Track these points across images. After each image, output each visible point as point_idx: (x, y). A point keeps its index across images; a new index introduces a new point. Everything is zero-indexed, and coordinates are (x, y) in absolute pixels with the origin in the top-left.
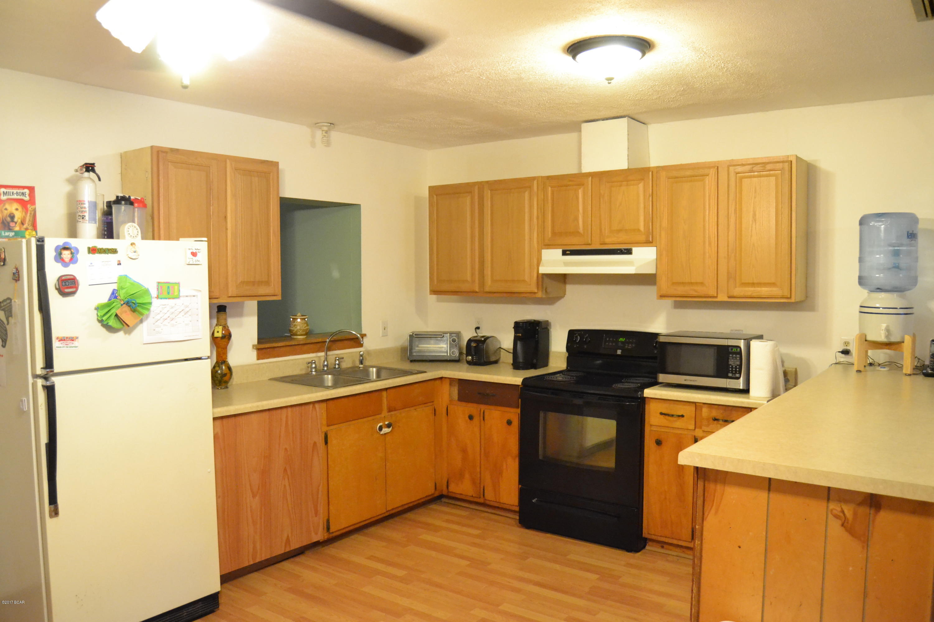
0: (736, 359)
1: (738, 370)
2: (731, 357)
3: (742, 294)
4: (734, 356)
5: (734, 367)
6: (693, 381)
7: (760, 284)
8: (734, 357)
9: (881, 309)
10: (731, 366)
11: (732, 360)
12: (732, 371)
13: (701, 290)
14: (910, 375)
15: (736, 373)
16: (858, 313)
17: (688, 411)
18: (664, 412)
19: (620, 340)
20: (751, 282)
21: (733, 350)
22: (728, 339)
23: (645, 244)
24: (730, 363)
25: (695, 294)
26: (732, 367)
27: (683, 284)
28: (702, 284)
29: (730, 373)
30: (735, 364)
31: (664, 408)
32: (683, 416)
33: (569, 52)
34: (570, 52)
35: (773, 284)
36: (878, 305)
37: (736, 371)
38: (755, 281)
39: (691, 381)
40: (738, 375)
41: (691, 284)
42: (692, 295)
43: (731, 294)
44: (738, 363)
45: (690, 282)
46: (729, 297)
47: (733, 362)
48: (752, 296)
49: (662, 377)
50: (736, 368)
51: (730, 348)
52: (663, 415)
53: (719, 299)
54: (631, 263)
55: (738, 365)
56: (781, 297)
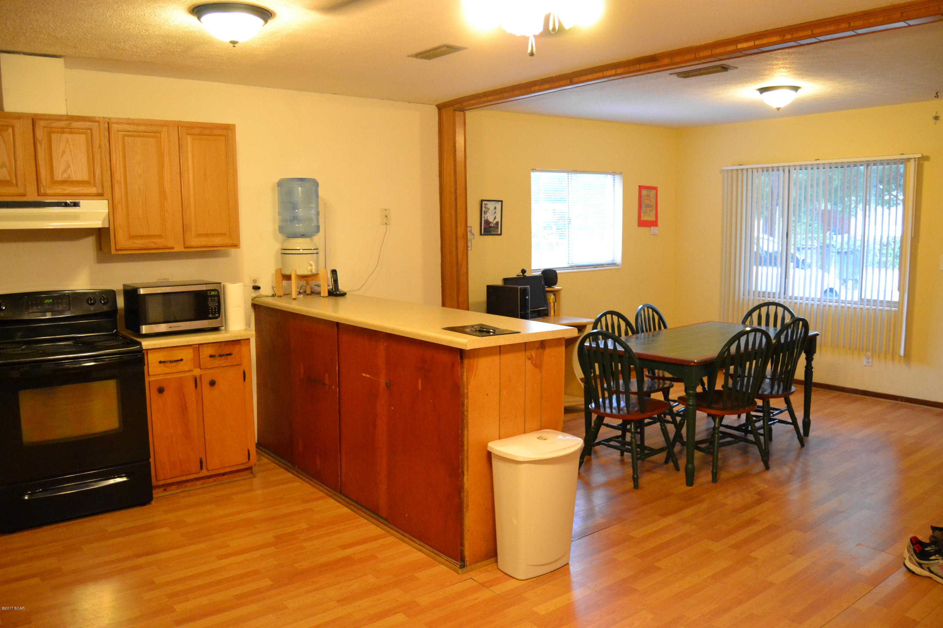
0: (215, 301)
1: (217, 310)
2: (210, 300)
3: (198, 244)
4: (213, 298)
5: (213, 308)
6: (178, 327)
7: (212, 235)
8: (213, 300)
9: (301, 250)
10: (210, 308)
11: (211, 303)
12: (212, 312)
13: (160, 242)
14: (326, 297)
15: (215, 313)
16: (280, 255)
17: (187, 355)
18: (162, 360)
19: (45, 302)
20: (206, 233)
21: (211, 294)
22: (206, 284)
23: (96, 197)
24: (210, 305)
25: (154, 246)
26: (212, 309)
27: (141, 237)
28: (160, 236)
29: (210, 314)
30: (214, 306)
31: (161, 356)
32: (182, 360)
33: (194, 12)
34: (196, 12)
35: (224, 234)
36: (298, 248)
37: (215, 312)
38: (209, 232)
39: (175, 327)
40: (217, 315)
41: (150, 236)
42: (150, 247)
43: (188, 244)
44: (217, 304)
45: (148, 234)
46: (185, 248)
47: (212, 304)
48: (208, 246)
49: (145, 329)
50: (215, 309)
51: (208, 292)
52: (162, 363)
53: (175, 250)
54: (76, 217)
55: (216, 306)
56: (232, 245)
